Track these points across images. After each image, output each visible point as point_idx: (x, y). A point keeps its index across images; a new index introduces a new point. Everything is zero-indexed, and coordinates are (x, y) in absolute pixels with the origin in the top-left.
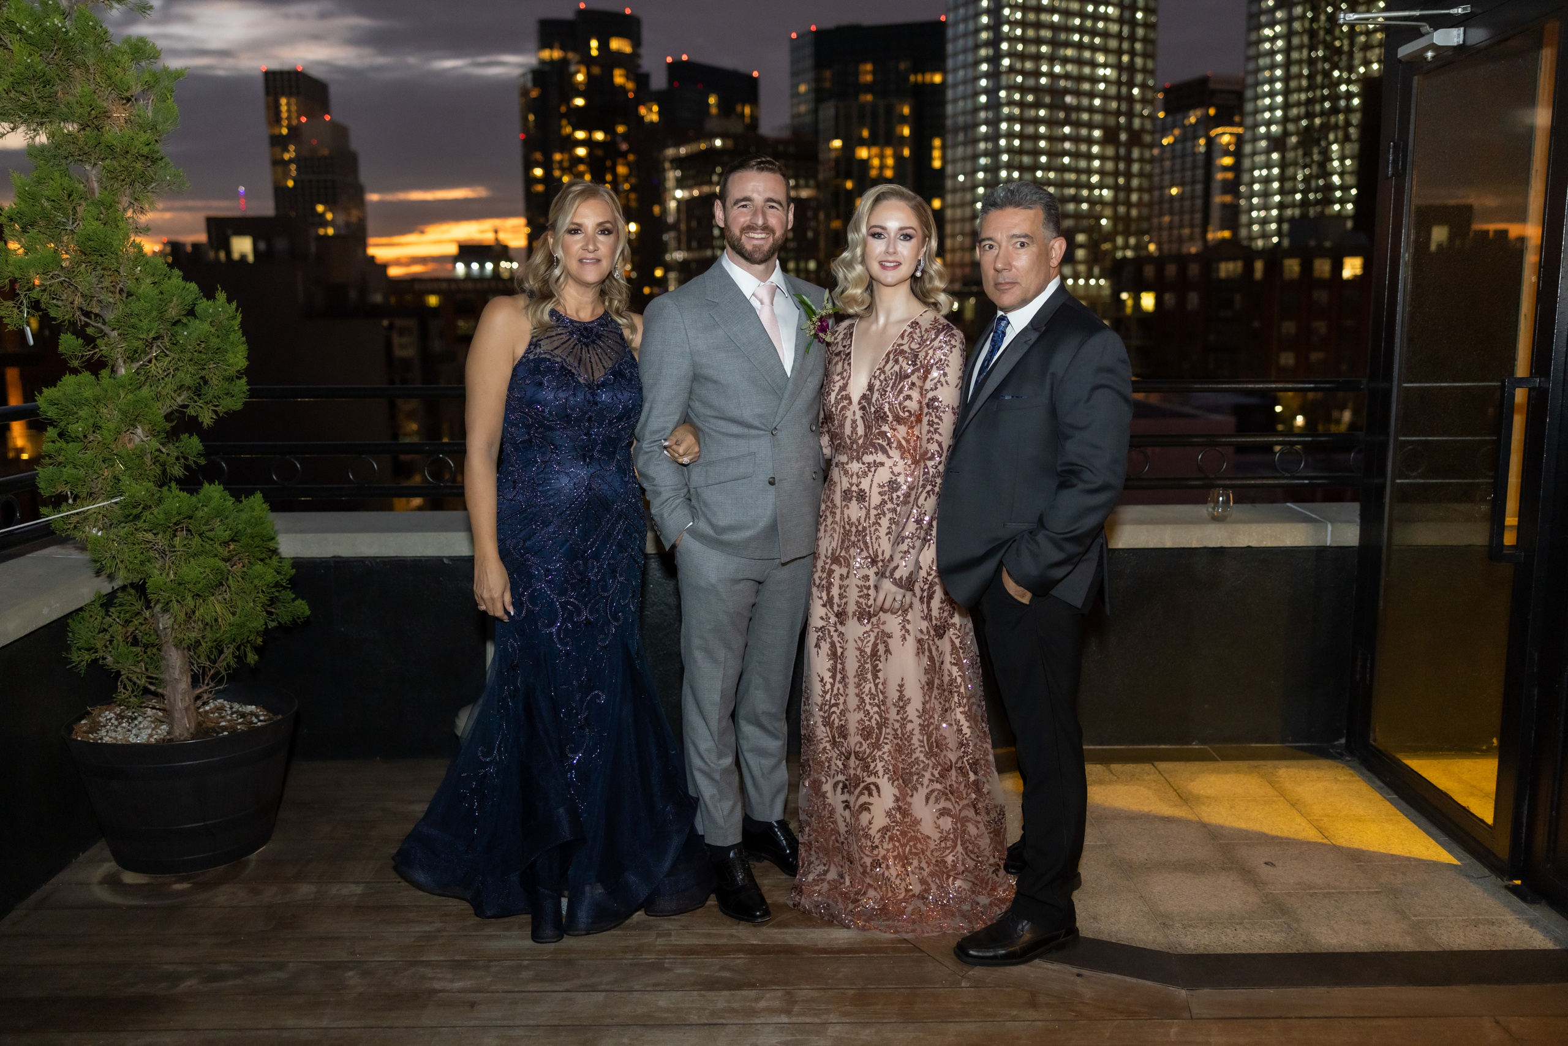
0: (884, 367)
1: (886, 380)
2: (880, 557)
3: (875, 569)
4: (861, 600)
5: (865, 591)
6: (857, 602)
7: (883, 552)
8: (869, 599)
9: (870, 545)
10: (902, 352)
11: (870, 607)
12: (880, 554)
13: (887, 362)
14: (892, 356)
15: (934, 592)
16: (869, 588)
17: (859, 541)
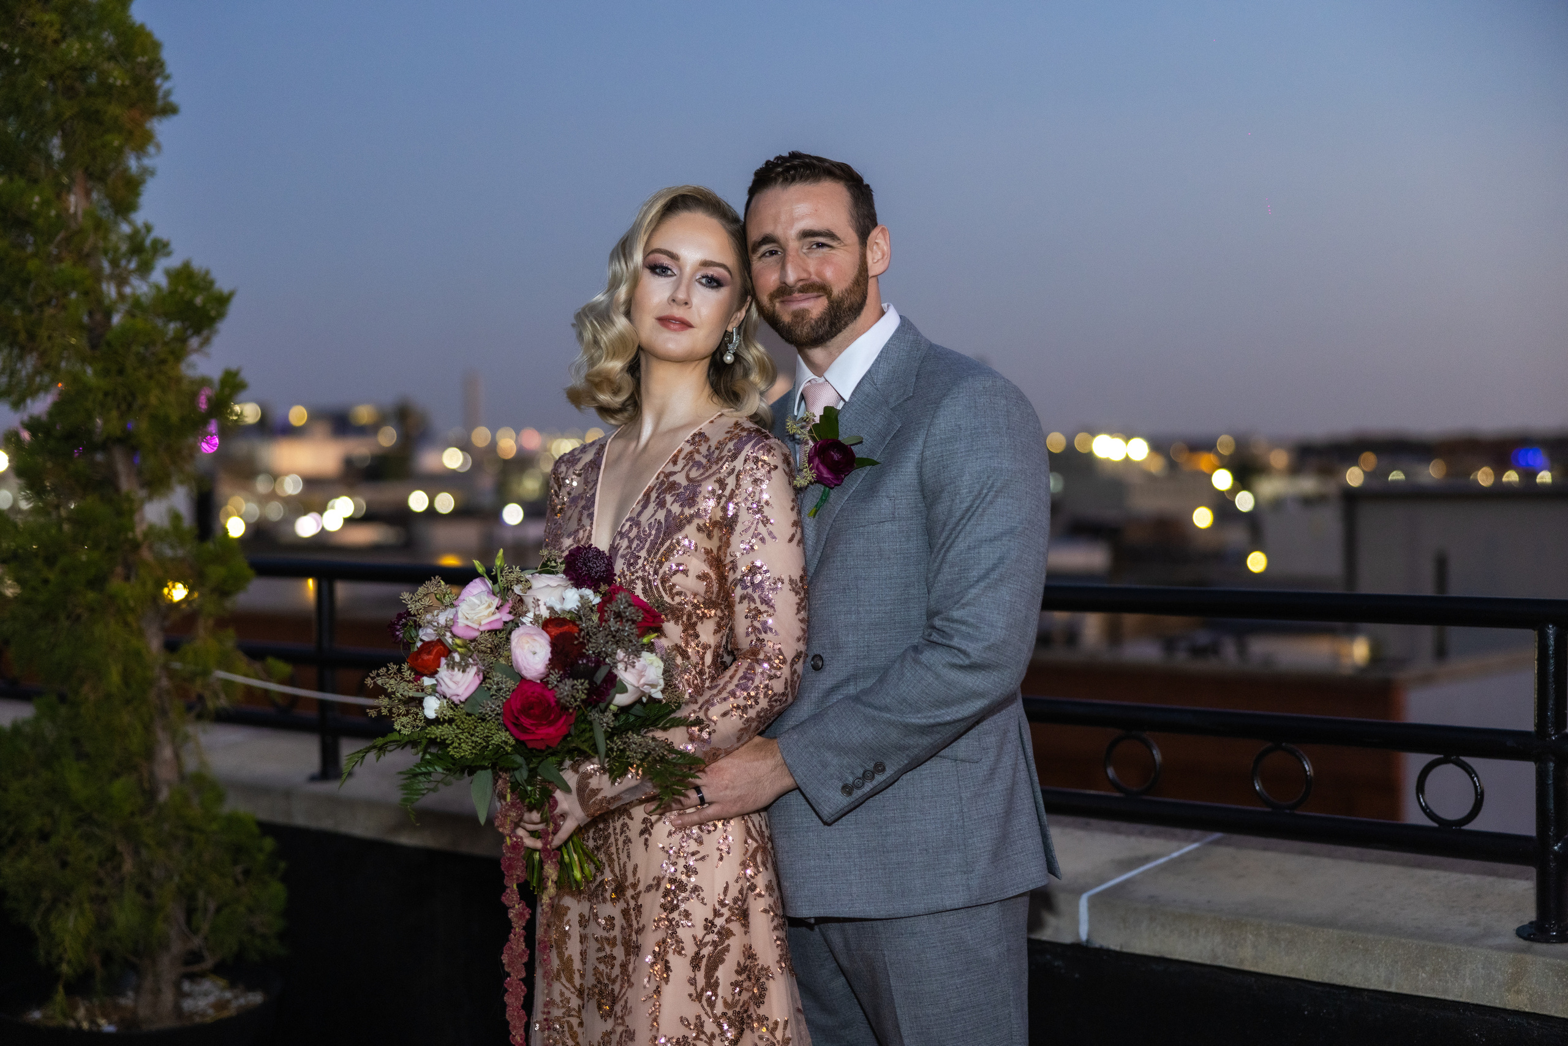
0: (640, 514)
1: (638, 537)
2: (631, 879)
3: (621, 905)
4: (602, 967)
5: (608, 949)
6: (596, 968)
7: (636, 868)
8: (613, 966)
9: (615, 857)
10: (673, 486)
11: (614, 982)
12: (629, 873)
13: (645, 507)
14: (654, 495)
15: (727, 949)
16: (612, 942)
17: (598, 848)
